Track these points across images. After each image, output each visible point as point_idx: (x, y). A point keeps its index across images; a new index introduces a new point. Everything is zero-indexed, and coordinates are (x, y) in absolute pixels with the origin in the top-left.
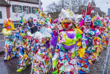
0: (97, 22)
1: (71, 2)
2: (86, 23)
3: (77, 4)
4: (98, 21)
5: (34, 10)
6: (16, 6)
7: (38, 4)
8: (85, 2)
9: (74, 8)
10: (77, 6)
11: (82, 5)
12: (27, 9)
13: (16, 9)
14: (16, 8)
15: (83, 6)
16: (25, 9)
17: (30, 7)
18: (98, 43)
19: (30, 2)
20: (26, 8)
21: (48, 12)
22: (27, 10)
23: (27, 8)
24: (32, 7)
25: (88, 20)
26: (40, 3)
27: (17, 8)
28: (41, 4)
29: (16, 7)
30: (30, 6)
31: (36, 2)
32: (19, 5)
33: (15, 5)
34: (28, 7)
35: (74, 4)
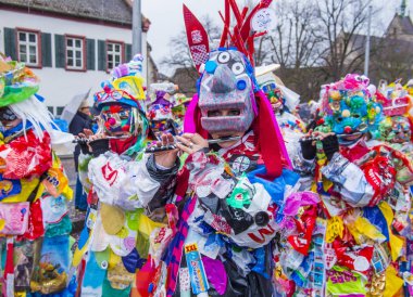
0: (346, 113)
1: (291, 16)
2: (214, 111)
3: (320, 28)
4: (349, 106)
5: (110, 57)
6: (22, 33)
7: (129, 26)
8: (359, 18)
9: (305, 46)
10: (320, 39)
11: (346, 34)
12: (74, 49)
13: (23, 47)
14: (21, 43)
15: (348, 37)
16: (68, 48)
17: (92, 41)
18: (361, 264)
19: (91, 15)
20: (70, 43)
21: (178, 66)
22: (78, 54)
23: (78, 44)
24: (101, 43)
25: (219, 89)
26: (136, 23)
27: (27, 43)
28: (145, 26)
29: (23, 38)
30: (89, 36)
31: (121, 16)
32: (37, 32)
33: (19, 29)
34: (79, 39)
35: (303, 26)
